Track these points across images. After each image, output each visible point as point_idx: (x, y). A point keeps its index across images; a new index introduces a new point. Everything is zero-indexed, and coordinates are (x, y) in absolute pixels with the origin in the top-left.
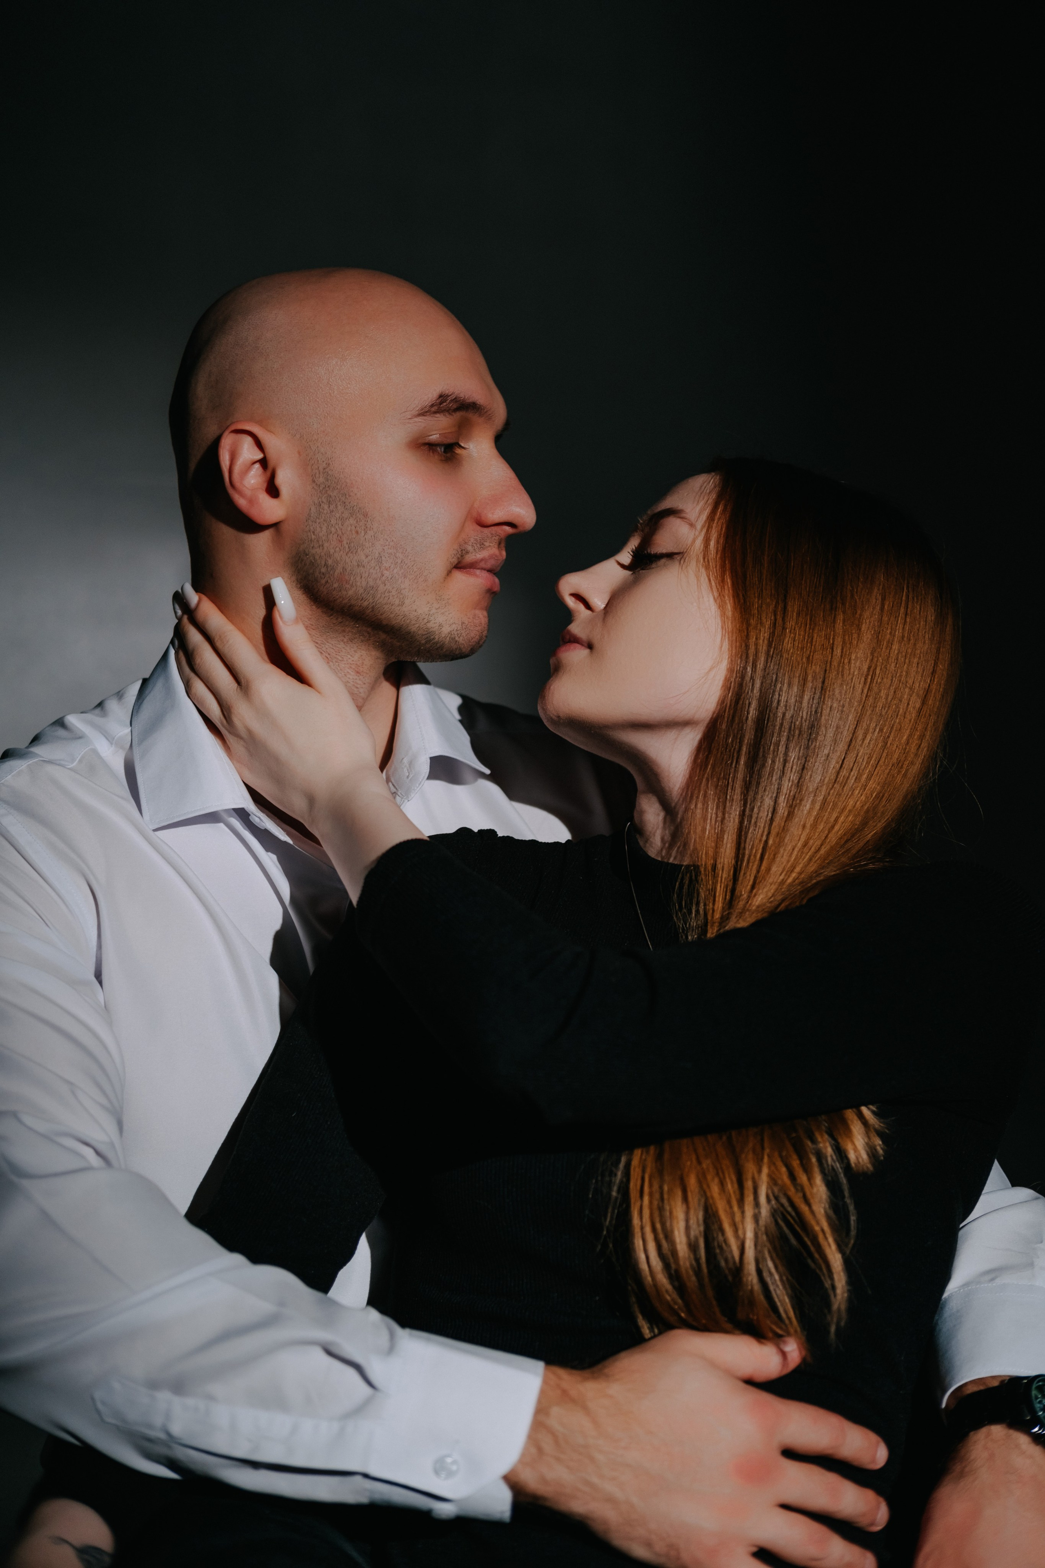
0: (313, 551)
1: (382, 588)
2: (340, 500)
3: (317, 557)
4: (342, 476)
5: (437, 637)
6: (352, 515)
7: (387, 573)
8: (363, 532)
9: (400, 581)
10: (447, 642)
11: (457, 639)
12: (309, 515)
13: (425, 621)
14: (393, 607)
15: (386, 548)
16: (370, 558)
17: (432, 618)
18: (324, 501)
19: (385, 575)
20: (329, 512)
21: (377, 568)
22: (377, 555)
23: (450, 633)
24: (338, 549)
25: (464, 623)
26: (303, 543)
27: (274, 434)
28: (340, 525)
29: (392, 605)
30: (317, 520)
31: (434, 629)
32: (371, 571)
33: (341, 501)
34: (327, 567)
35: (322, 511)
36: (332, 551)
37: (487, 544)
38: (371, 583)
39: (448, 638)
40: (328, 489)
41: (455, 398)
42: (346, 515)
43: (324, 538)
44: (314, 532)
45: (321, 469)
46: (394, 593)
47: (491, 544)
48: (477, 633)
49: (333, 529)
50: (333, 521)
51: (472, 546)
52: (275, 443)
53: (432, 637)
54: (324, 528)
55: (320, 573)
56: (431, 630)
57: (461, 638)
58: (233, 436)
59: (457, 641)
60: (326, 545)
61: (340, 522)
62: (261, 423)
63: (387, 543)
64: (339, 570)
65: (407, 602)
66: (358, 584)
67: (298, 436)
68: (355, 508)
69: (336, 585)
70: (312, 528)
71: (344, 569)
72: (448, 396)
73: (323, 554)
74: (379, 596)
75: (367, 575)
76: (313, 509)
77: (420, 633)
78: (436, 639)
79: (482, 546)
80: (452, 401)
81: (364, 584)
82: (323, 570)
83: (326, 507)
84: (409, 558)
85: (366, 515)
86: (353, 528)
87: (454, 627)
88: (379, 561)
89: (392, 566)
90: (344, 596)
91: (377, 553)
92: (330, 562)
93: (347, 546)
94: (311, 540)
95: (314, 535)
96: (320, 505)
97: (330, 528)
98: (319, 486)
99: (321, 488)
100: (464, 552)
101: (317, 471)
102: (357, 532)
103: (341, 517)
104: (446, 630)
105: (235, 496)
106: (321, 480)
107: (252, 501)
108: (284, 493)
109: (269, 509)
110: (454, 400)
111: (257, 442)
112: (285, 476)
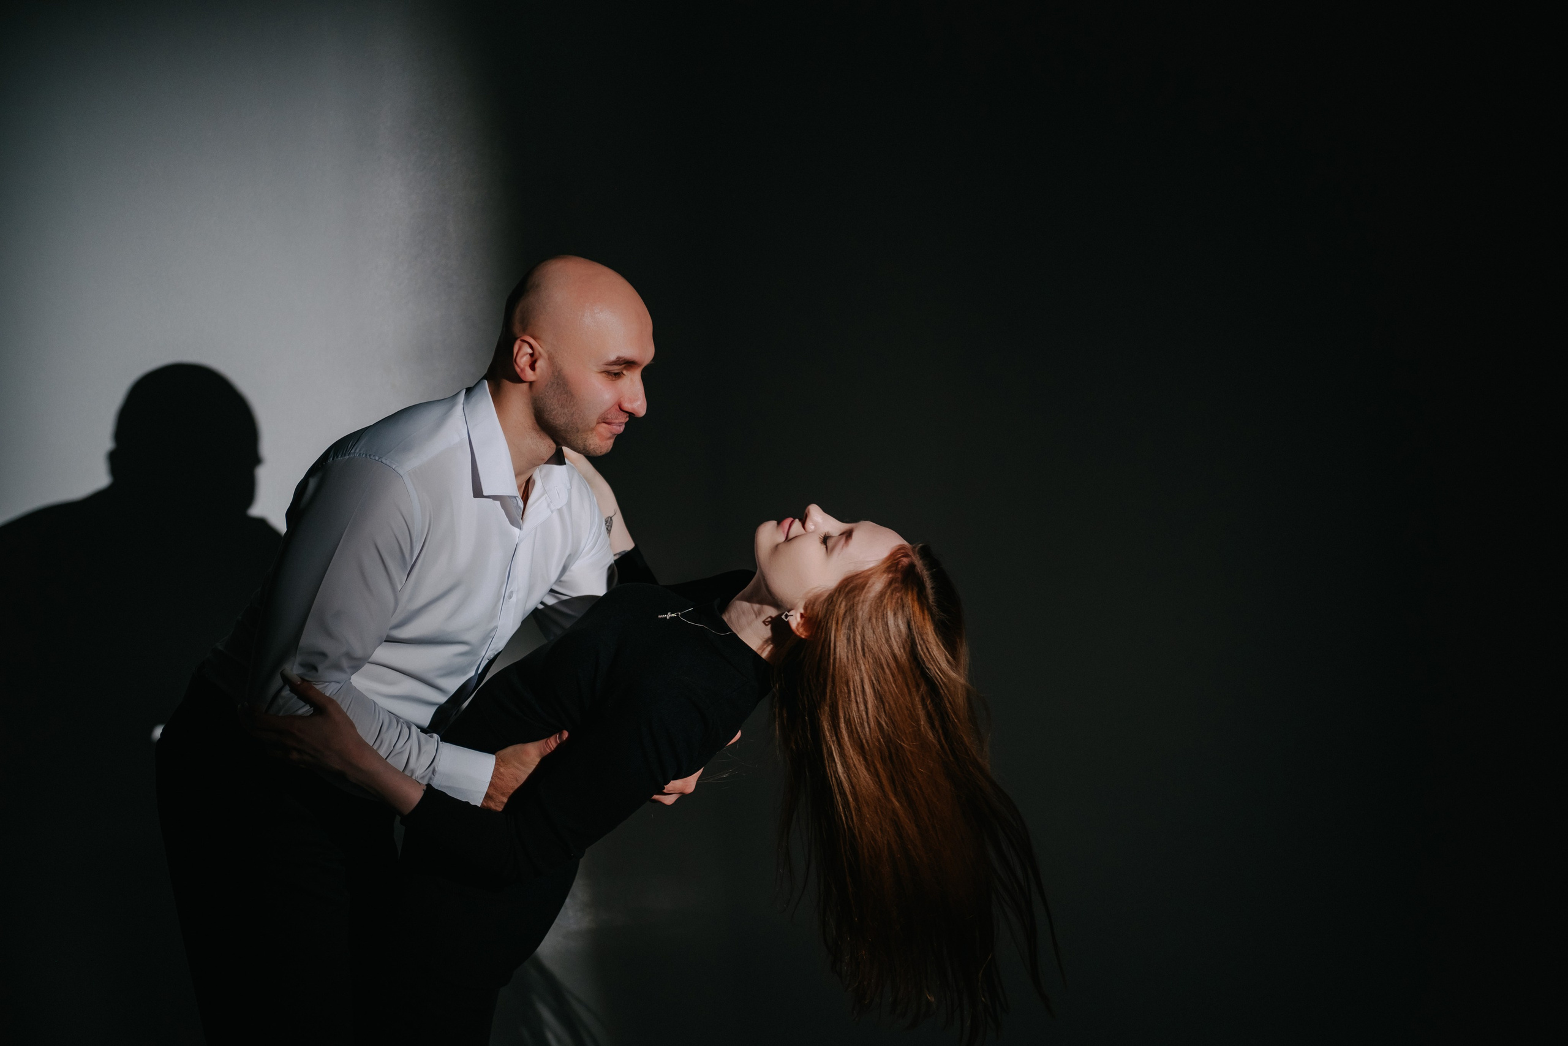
0: (546, 400)
3: (547, 403)
9: (579, 423)
12: (547, 385)
13: (584, 441)
15: (577, 410)
16: (569, 411)
17: (587, 441)
18: (555, 382)
20: (556, 388)
22: (573, 412)
24: (556, 404)
25: (600, 445)
26: (541, 396)
27: (540, 346)
28: (560, 395)
30: (550, 390)
31: (586, 446)
32: (569, 416)
33: (563, 385)
35: (553, 386)
36: (554, 403)
37: (620, 417)
38: (567, 421)
39: (592, 450)
40: (559, 379)
42: (564, 392)
43: (551, 397)
44: (547, 393)
45: (559, 371)
46: (575, 428)
48: (605, 450)
50: (557, 392)
51: (613, 416)
52: (539, 349)
54: (553, 393)
55: (546, 409)
58: (520, 342)
59: (595, 452)
60: (552, 400)
62: (535, 338)
64: (554, 412)
65: (579, 432)
66: (562, 419)
67: (552, 354)
68: (569, 391)
69: (552, 417)
70: (546, 391)
71: (557, 412)
72: (621, 358)
73: (550, 403)
74: (569, 427)
75: (566, 417)
76: (550, 383)
77: (581, 445)
79: (616, 418)
82: (548, 409)
83: (556, 385)
84: (585, 415)
85: (572, 395)
86: (565, 398)
87: (596, 446)
94: (546, 395)
96: (553, 384)
97: (555, 394)
98: (555, 376)
99: (556, 378)
100: (607, 417)
101: (556, 370)
104: (592, 447)
105: (516, 367)
106: (556, 374)
107: (523, 370)
108: (538, 370)
109: (529, 375)
110: (624, 360)
111: (531, 347)
112: (540, 364)
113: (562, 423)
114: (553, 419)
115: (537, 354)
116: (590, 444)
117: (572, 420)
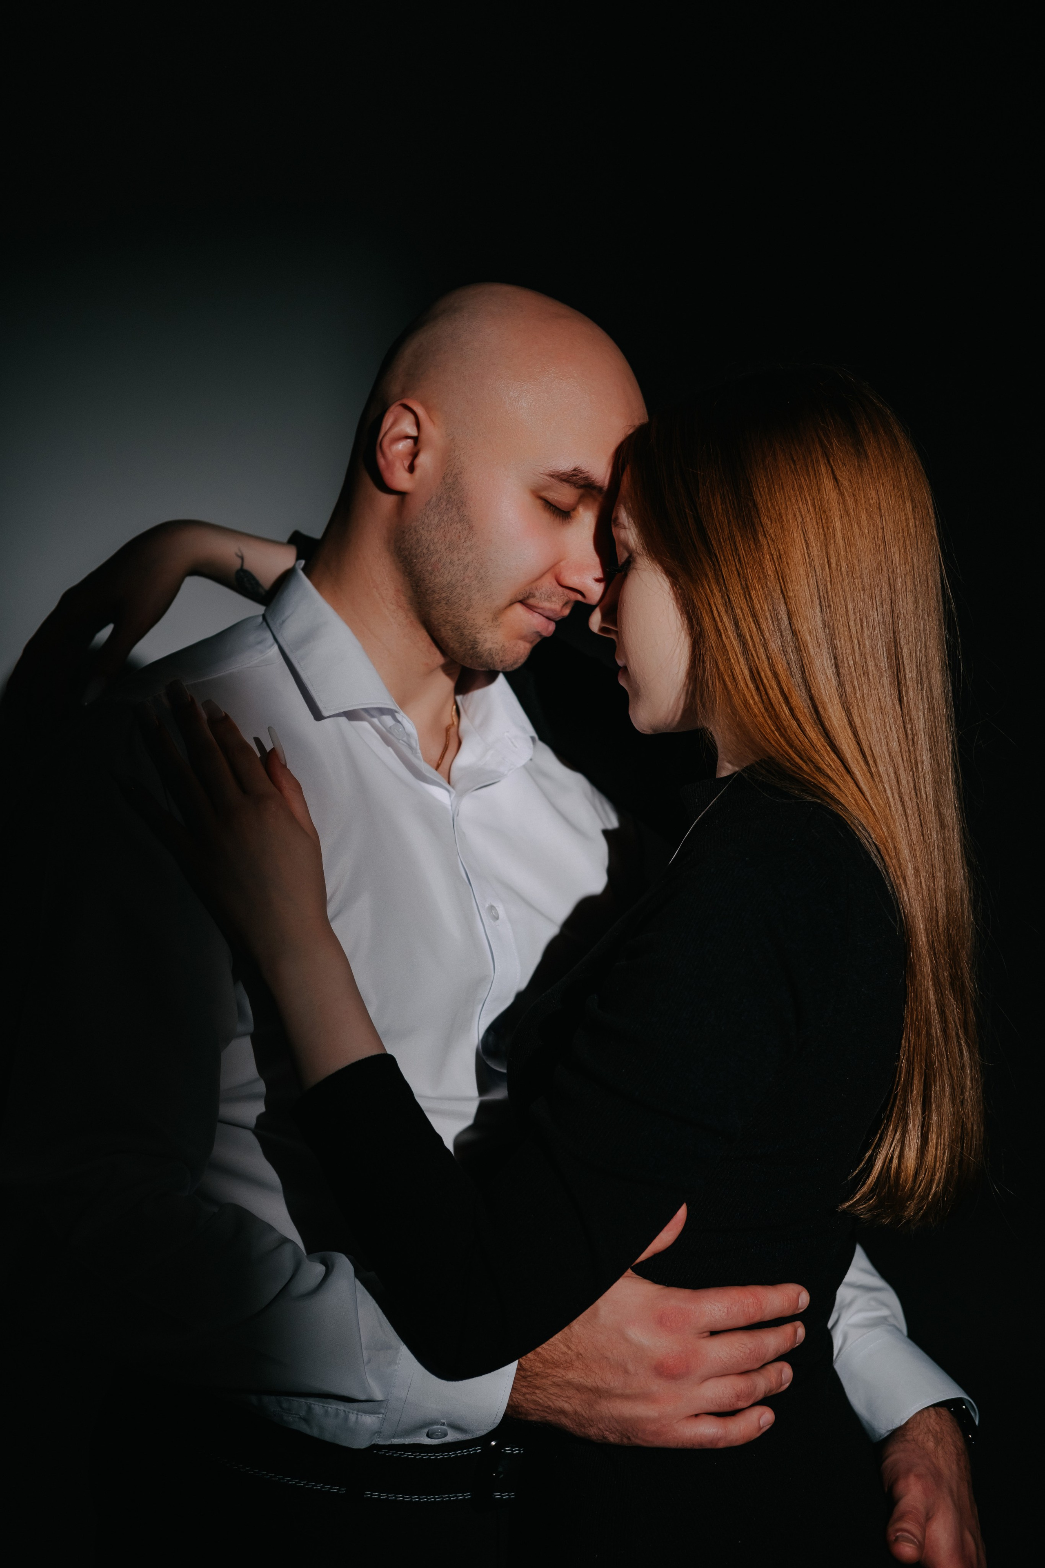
0: (422, 532)
1: (459, 589)
2: (457, 504)
3: (423, 538)
4: (467, 487)
5: (479, 647)
6: (460, 521)
7: (467, 580)
8: (463, 539)
9: (474, 592)
10: (485, 655)
11: (494, 656)
12: (430, 501)
13: (477, 631)
14: (461, 608)
15: (475, 561)
16: (460, 562)
17: (482, 631)
18: (445, 498)
19: (466, 581)
20: (445, 508)
21: (462, 572)
22: (466, 563)
23: (490, 649)
24: (441, 541)
25: (504, 646)
26: (416, 521)
27: (434, 424)
28: (449, 523)
29: (461, 606)
30: (434, 509)
31: (480, 641)
32: (458, 572)
33: (457, 506)
34: (428, 550)
35: (440, 504)
36: (436, 540)
37: (554, 599)
38: (453, 582)
39: (487, 653)
40: (452, 491)
41: (587, 477)
42: (456, 518)
43: (433, 526)
44: (428, 517)
45: (454, 472)
46: (466, 597)
47: (557, 601)
48: (512, 658)
49: (443, 525)
50: (445, 518)
51: (541, 594)
52: (432, 432)
53: (476, 646)
54: (437, 519)
55: (421, 552)
56: (477, 640)
57: (497, 657)
58: (400, 409)
59: (493, 657)
60: (433, 533)
61: (450, 522)
62: (428, 409)
63: (477, 558)
64: (434, 558)
65: (471, 610)
66: (445, 576)
67: (451, 437)
68: (466, 517)
69: (429, 568)
70: (427, 513)
71: (440, 560)
72: (581, 472)
73: (429, 538)
74: (455, 594)
75: (453, 573)
76: (434, 499)
77: (470, 637)
78: (478, 649)
79: (549, 598)
80: (581, 478)
81: (449, 579)
82: (425, 551)
83: (444, 503)
84: (488, 579)
85: (471, 528)
86: (458, 531)
87: (496, 646)
88: (466, 568)
89: (473, 578)
90: (432, 580)
91: (467, 561)
92: (432, 548)
93: (448, 543)
94: (424, 522)
95: (427, 519)
96: (440, 500)
97: (441, 521)
98: (447, 484)
99: (447, 487)
100: (531, 595)
101: (450, 472)
102: (459, 537)
103: (452, 518)
104: (488, 645)
105: (379, 455)
106: (450, 481)
107: (390, 465)
108: (418, 472)
109: (401, 479)
110: (587, 478)
111: (418, 424)
112: (425, 460)
113: (445, 583)
114: (431, 574)
115: (423, 437)
116: (486, 640)
117: (464, 580)
